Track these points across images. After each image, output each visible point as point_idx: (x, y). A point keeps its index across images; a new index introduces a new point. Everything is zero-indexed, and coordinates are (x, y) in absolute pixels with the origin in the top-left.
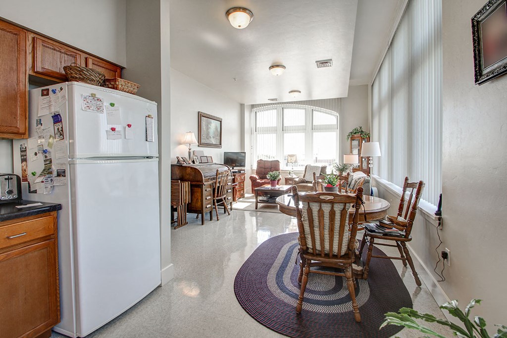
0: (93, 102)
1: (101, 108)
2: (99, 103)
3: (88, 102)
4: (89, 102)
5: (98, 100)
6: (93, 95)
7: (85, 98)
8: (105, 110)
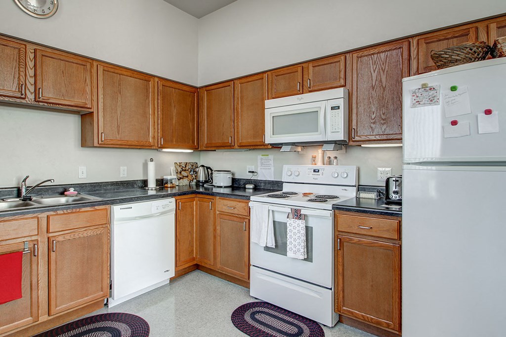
0: (425, 94)
1: (436, 98)
2: (432, 92)
3: (417, 97)
4: (420, 95)
5: (431, 89)
6: (424, 86)
7: (415, 92)
8: (441, 101)
